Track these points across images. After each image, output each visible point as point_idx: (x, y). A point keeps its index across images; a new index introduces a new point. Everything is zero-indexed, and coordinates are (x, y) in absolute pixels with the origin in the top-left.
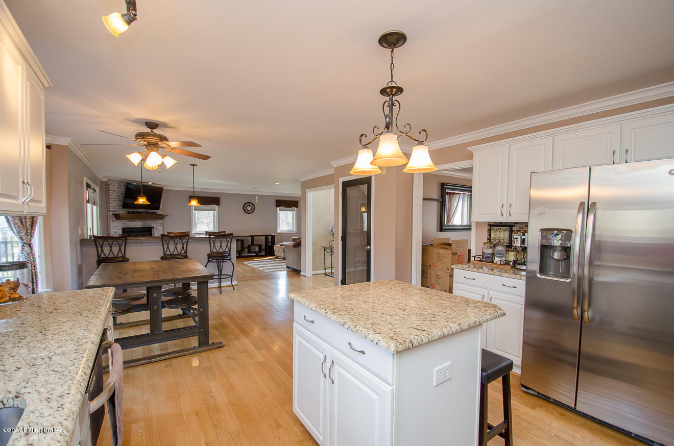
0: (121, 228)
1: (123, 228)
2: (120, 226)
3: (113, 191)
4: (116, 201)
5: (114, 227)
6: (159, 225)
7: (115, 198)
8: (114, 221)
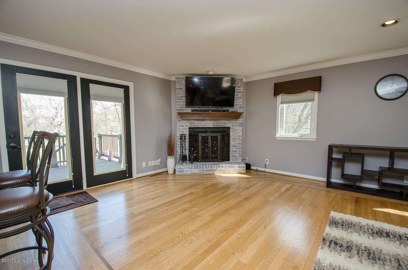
0: (188, 128)
1: (189, 128)
2: (187, 126)
3: (180, 89)
4: (182, 99)
5: (180, 126)
6: (237, 126)
7: (181, 97)
8: (180, 121)
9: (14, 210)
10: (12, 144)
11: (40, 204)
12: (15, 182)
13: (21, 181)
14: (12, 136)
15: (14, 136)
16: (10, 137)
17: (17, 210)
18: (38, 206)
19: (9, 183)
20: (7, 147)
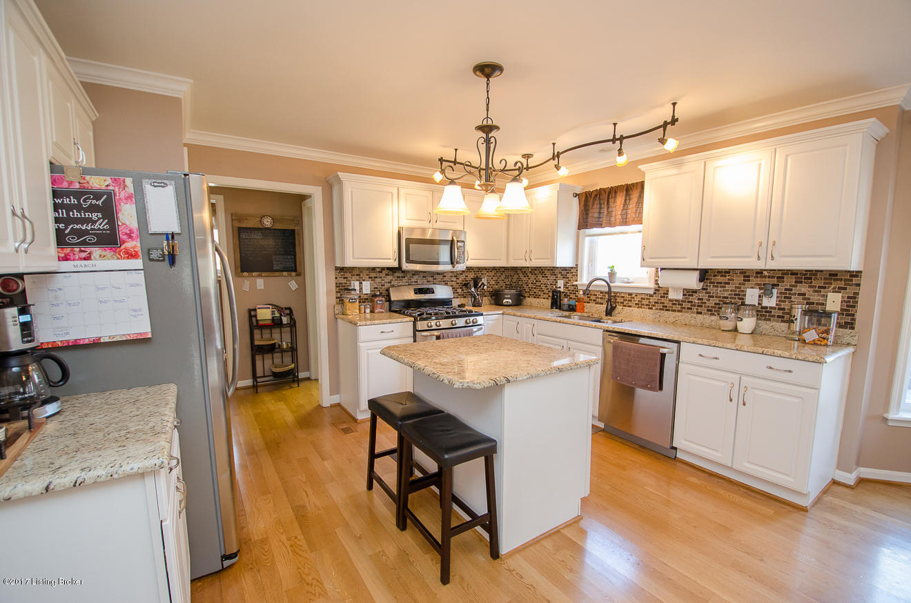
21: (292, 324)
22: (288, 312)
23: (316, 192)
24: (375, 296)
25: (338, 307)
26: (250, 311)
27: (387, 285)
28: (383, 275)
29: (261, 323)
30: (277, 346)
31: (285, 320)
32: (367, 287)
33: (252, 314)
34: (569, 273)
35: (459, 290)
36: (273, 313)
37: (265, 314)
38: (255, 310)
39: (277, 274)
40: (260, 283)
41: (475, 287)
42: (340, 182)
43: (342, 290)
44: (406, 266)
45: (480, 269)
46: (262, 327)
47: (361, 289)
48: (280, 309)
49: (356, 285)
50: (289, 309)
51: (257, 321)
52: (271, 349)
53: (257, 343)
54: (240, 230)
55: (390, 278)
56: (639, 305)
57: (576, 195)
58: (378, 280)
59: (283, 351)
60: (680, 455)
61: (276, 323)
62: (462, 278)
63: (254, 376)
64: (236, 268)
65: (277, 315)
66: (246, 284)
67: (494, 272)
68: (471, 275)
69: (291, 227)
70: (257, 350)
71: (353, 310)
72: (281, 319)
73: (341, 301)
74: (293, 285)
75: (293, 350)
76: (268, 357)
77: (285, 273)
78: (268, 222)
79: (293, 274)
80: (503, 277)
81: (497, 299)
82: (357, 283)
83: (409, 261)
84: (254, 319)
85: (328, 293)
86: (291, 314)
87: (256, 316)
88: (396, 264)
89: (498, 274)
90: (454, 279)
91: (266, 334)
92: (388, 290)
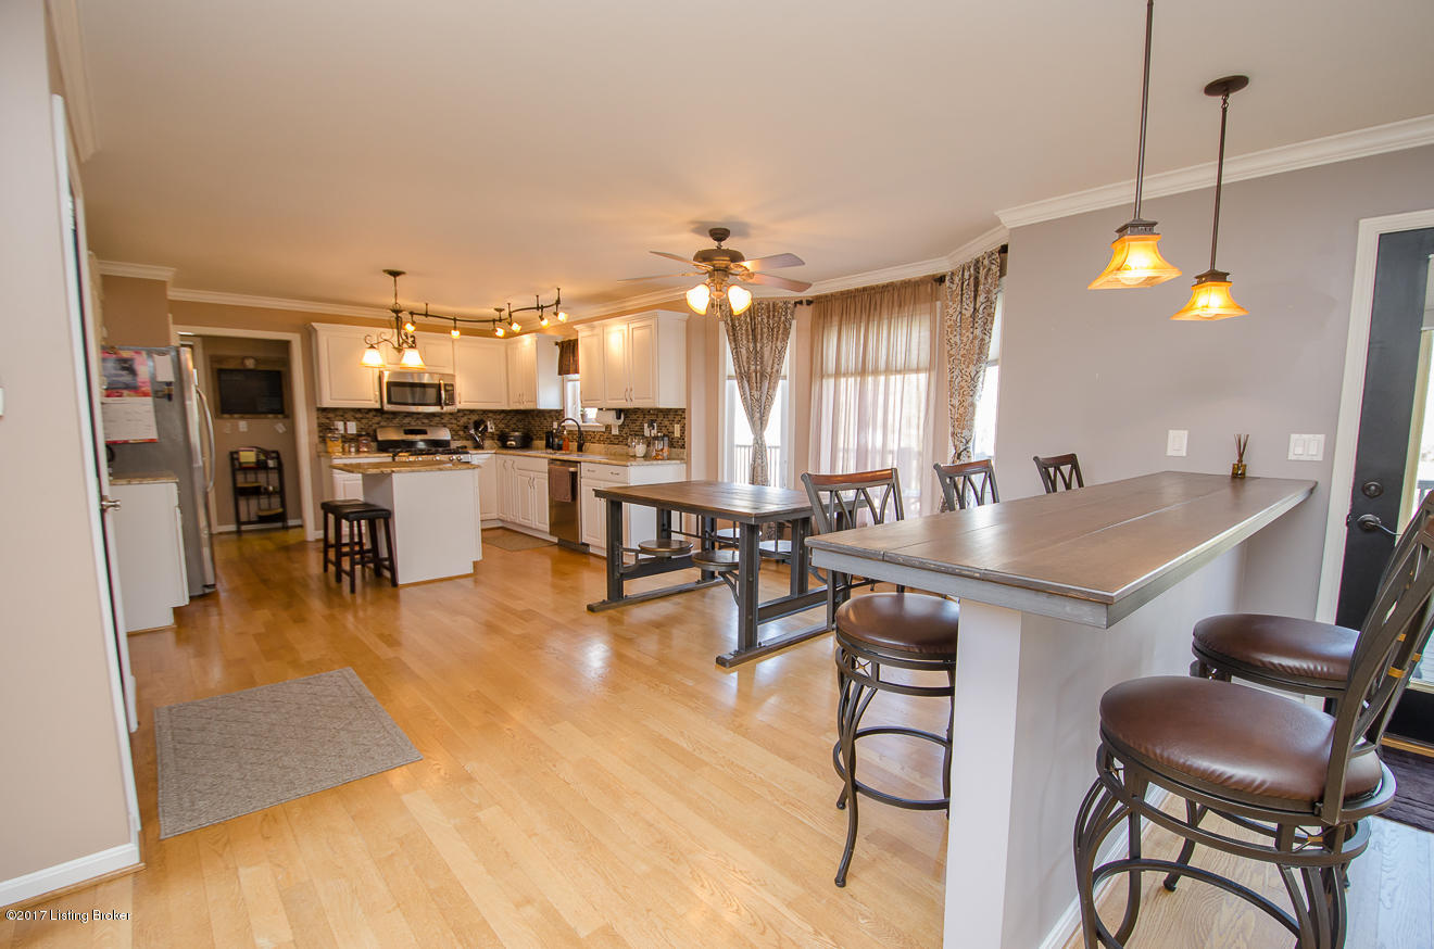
9: (1230, 778)
10: (1369, 517)
11: (1321, 799)
12: (1312, 667)
13: (1325, 669)
14: (1373, 488)
15: (1380, 490)
16: (1365, 489)
17: (1240, 782)
18: (1313, 806)
19: (1284, 663)
20: (1347, 524)
21: (280, 468)
22: (274, 455)
23: (296, 340)
24: (359, 435)
25: (321, 447)
26: (232, 453)
27: (374, 426)
28: (371, 415)
29: (244, 465)
30: (262, 490)
31: (271, 463)
32: (352, 428)
33: (234, 456)
34: (558, 414)
35: (461, 433)
36: (257, 455)
37: (248, 457)
38: (237, 452)
39: (263, 416)
40: (243, 425)
41: (476, 429)
42: (316, 330)
43: (325, 430)
44: (387, 407)
45: (485, 412)
46: (245, 469)
47: (346, 429)
48: (267, 453)
49: (340, 425)
50: (277, 452)
51: (240, 463)
52: (256, 492)
53: (239, 485)
54: (220, 371)
55: (377, 419)
56: (599, 441)
57: (557, 344)
58: (364, 421)
59: (269, 494)
60: (591, 550)
61: (260, 466)
62: (464, 420)
63: (239, 522)
64: (216, 410)
65: (262, 457)
66: (227, 424)
67: (502, 415)
68: (475, 417)
69: (277, 369)
70: (241, 492)
71: (336, 447)
72: (266, 463)
73: (323, 440)
74: (280, 427)
75: (281, 492)
76: (253, 502)
77: (270, 416)
78: (250, 364)
79: (280, 416)
80: (514, 420)
81: (502, 441)
82: (342, 423)
83: (390, 402)
84: (236, 462)
85: (310, 432)
86: (278, 458)
87: (238, 459)
88: (378, 406)
89: (509, 417)
90: (455, 422)
91: (251, 477)
92: (375, 431)
